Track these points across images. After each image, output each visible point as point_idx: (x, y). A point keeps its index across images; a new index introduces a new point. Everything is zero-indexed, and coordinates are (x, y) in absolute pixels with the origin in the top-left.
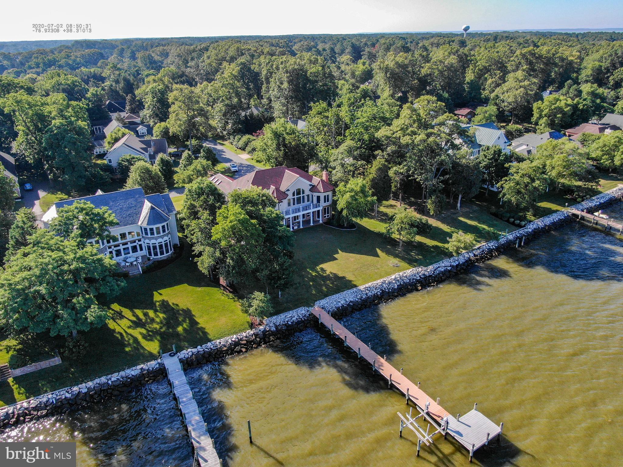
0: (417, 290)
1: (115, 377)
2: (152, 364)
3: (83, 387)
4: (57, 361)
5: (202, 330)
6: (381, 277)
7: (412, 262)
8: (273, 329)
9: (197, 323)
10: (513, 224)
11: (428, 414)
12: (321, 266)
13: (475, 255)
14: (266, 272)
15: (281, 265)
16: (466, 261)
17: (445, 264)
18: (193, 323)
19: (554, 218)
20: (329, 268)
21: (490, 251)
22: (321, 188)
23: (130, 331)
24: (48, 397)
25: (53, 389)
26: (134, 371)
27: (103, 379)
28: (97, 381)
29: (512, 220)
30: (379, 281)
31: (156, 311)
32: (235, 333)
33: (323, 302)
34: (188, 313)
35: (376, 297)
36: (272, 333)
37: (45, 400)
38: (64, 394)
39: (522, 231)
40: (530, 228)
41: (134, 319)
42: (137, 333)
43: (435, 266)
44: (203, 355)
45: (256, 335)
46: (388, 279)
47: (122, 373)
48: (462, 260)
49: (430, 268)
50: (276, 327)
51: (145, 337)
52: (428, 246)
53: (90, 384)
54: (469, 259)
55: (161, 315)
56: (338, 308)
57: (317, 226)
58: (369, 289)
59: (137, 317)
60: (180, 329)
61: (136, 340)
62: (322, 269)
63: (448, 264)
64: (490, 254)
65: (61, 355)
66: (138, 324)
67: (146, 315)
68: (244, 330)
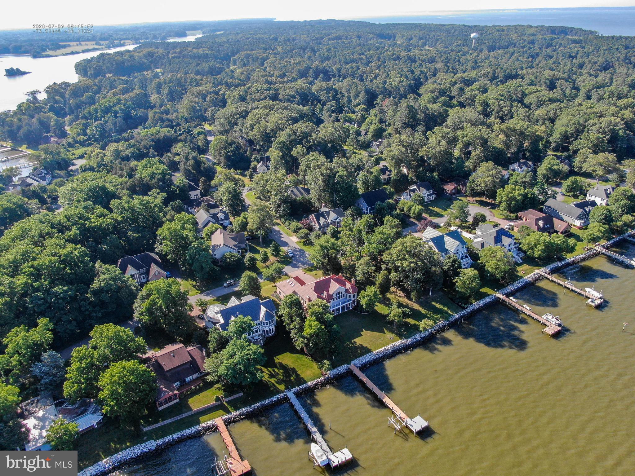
0: (402, 353)
1: (267, 401)
2: (281, 395)
3: (256, 406)
4: (241, 394)
5: (302, 378)
6: (384, 346)
7: (401, 336)
8: (332, 377)
9: (299, 375)
10: (460, 306)
11: (400, 417)
12: (354, 340)
13: (435, 330)
14: (328, 349)
15: (335, 346)
16: (430, 334)
17: (417, 337)
18: (298, 375)
19: (487, 300)
20: (358, 341)
21: (444, 326)
22: (351, 291)
23: (269, 379)
24: (243, 410)
25: (245, 406)
26: (274, 398)
27: (263, 402)
28: (260, 403)
29: (460, 304)
30: (382, 349)
31: (278, 369)
32: (315, 379)
33: (355, 362)
34: (294, 370)
35: (380, 358)
36: (332, 379)
37: (241, 411)
38: (249, 409)
39: (465, 312)
40: (470, 308)
41: (268, 373)
42: (273, 380)
43: (412, 338)
44: (302, 390)
45: (325, 380)
46: (386, 348)
47: (270, 399)
48: (427, 333)
49: (410, 340)
50: (333, 375)
51: (277, 383)
52: (410, 324)
53: (258, 404)
54: (431, 333)
55: (282, 371)
56: (362, 365)
57: (349, 311)
58: (377, 353)
59: (270, 372)
60: (292, 378)
61: (273, 384)
62: (354, 342)
63: (419, 337)
64: (443, 329)
65: (243, 391)
66: (271, 376)
67: (274, 371)
68: (319, 377)
